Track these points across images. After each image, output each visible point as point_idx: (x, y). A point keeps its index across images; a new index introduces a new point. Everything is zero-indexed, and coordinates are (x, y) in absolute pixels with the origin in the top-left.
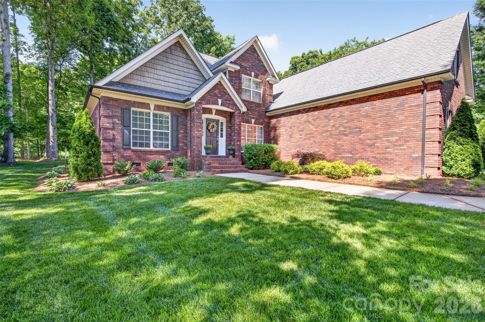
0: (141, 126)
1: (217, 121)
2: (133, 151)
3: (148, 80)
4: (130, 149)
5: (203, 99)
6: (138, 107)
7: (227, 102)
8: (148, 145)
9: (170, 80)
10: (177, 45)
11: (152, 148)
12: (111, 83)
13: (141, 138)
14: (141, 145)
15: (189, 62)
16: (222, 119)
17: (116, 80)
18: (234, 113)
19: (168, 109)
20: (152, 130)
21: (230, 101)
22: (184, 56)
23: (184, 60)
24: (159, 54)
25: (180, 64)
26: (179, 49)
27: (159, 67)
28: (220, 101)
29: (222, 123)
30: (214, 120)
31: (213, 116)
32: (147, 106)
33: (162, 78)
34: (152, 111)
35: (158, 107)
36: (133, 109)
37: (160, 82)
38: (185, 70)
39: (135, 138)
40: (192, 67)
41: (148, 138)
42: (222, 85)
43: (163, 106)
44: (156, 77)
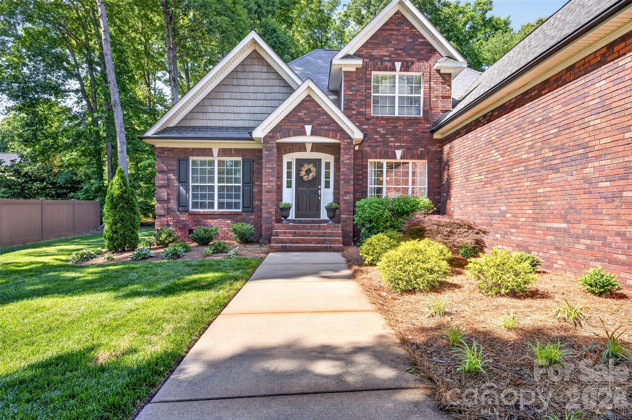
0: (203, 180)
1: (317, 163)
2: (191, 214)
3: (212, 116)
4: (187, 211)
5: (278, 130)
6: (198, 155)
7: (322, 127)
8: (211, 205)
9: (242, 110)
10: (254, 56)
11: (216, 209)
12: (166, 130)
13: (203, 196)
14: (203, 206)
15: (273, 76)
16: (327, 158)
17: (173, 124)
18: (339, 145)
19: (237, 152)
20: (216, 184)
21: (328, 125)
22: (265, 69)
23: (264, 76)
24: (227, 77)
25: (258, 82)
26: (256, 62)
27: (227, 96)
28: (308, 128)
29: (328, 165)
30: (309, 161)
31: (308, 155)
32: (208, 152)
33: (230, 109)
34: (216, 159)
35: (224, 152)
36: (191, 158)
37: (228, 116)
38: (266, 90)
39: (194, 196)
40: (277, 82)
41: (212, 197)
42: (312, 100)
43: (231, 149)
44: (222, 109)
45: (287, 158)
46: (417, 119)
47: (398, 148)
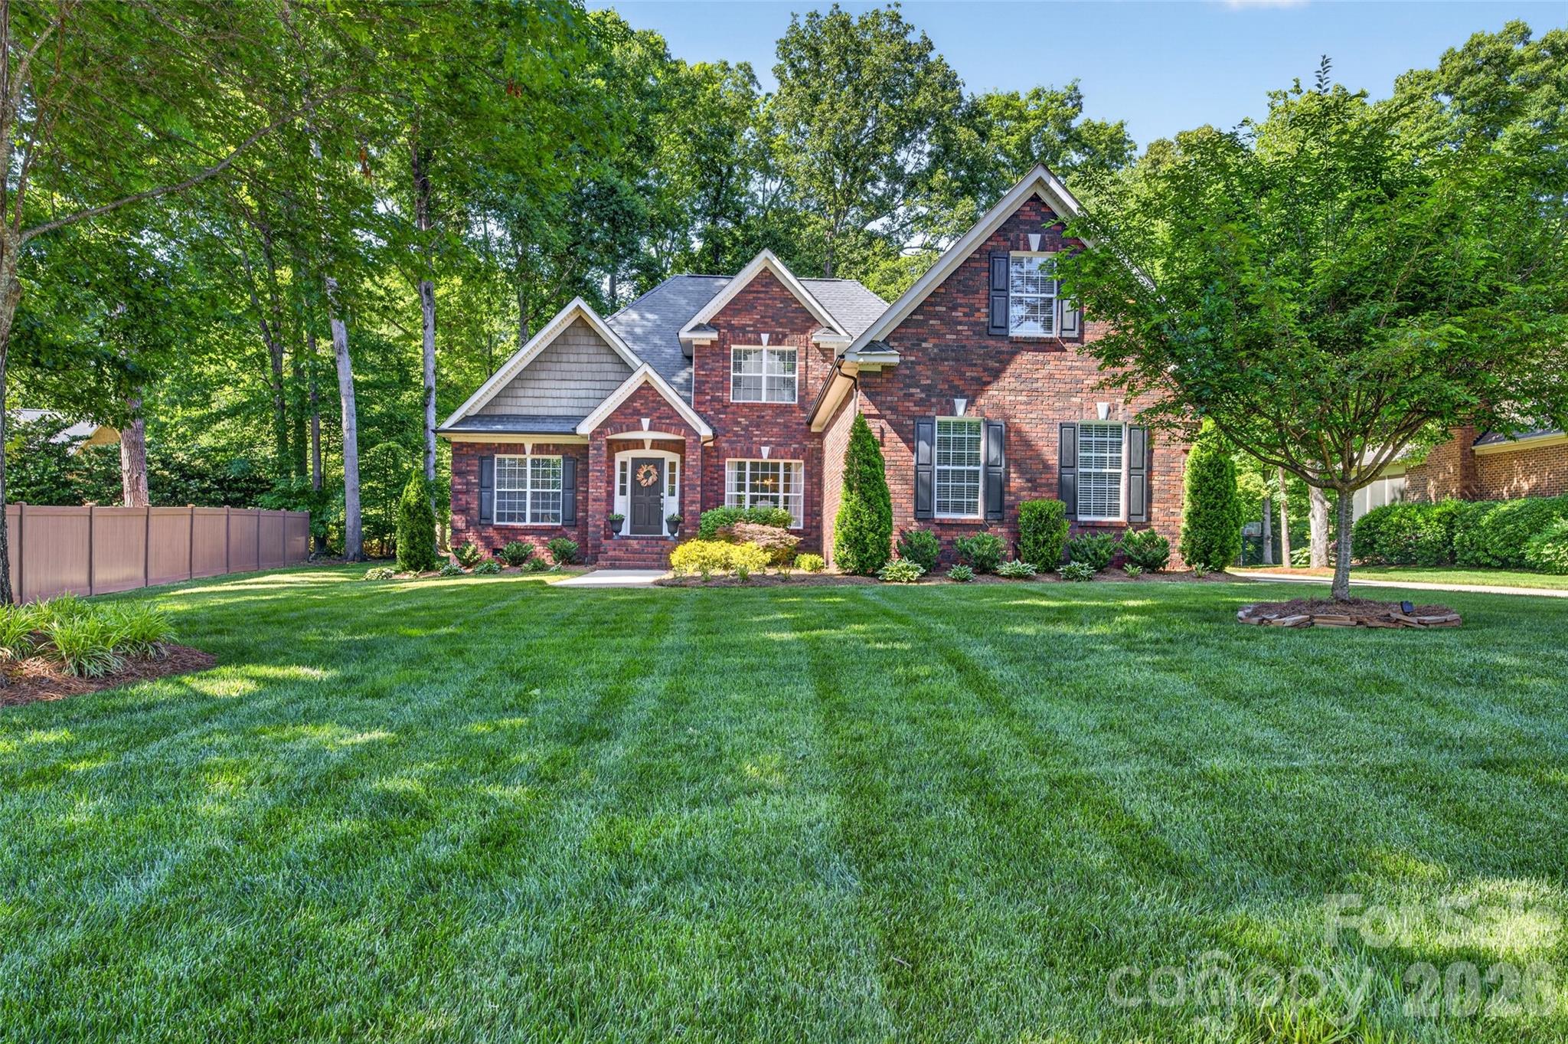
0: (511, 484)
1: (658, 463)
2: (498, 529)
3: (524, 401)
4: (491, 525)
5: (607, 423)
6: (505, 452)
7: (663, 421)
8: (522, 518)
9: (563, 393)
10: (579, 324)
11: (528, 523)
12: (466, 420)
13: (511, 506)
14: (511, 518)
15: (603, 350)
16: (670, 457)
17: (472, 413)
18: (685, 442)
19: (557, 448)
20: (529, 490)
22: (592, 341)
23: (592, 350)
24: (545, 352)
25: (584, 358)
26: (581, 331)
27: (543, 375)
28: (646, 422)
29: (672, 465)
30: (648, 461)
31: (648, 453)
32: (519, 448)
33: (548, 393)
34: (529, 457)
35: (538, 448)
36: (497, 456)
37: (544, 402)
38: (595, 367)
39: (500, 506)
40: (609, 358)
41: (523, 506)
42: (650, 388)
43: (548, 445)
44: (537, 393)
45: (621, 457)
46: (790, 406)
47: (766, 444)
